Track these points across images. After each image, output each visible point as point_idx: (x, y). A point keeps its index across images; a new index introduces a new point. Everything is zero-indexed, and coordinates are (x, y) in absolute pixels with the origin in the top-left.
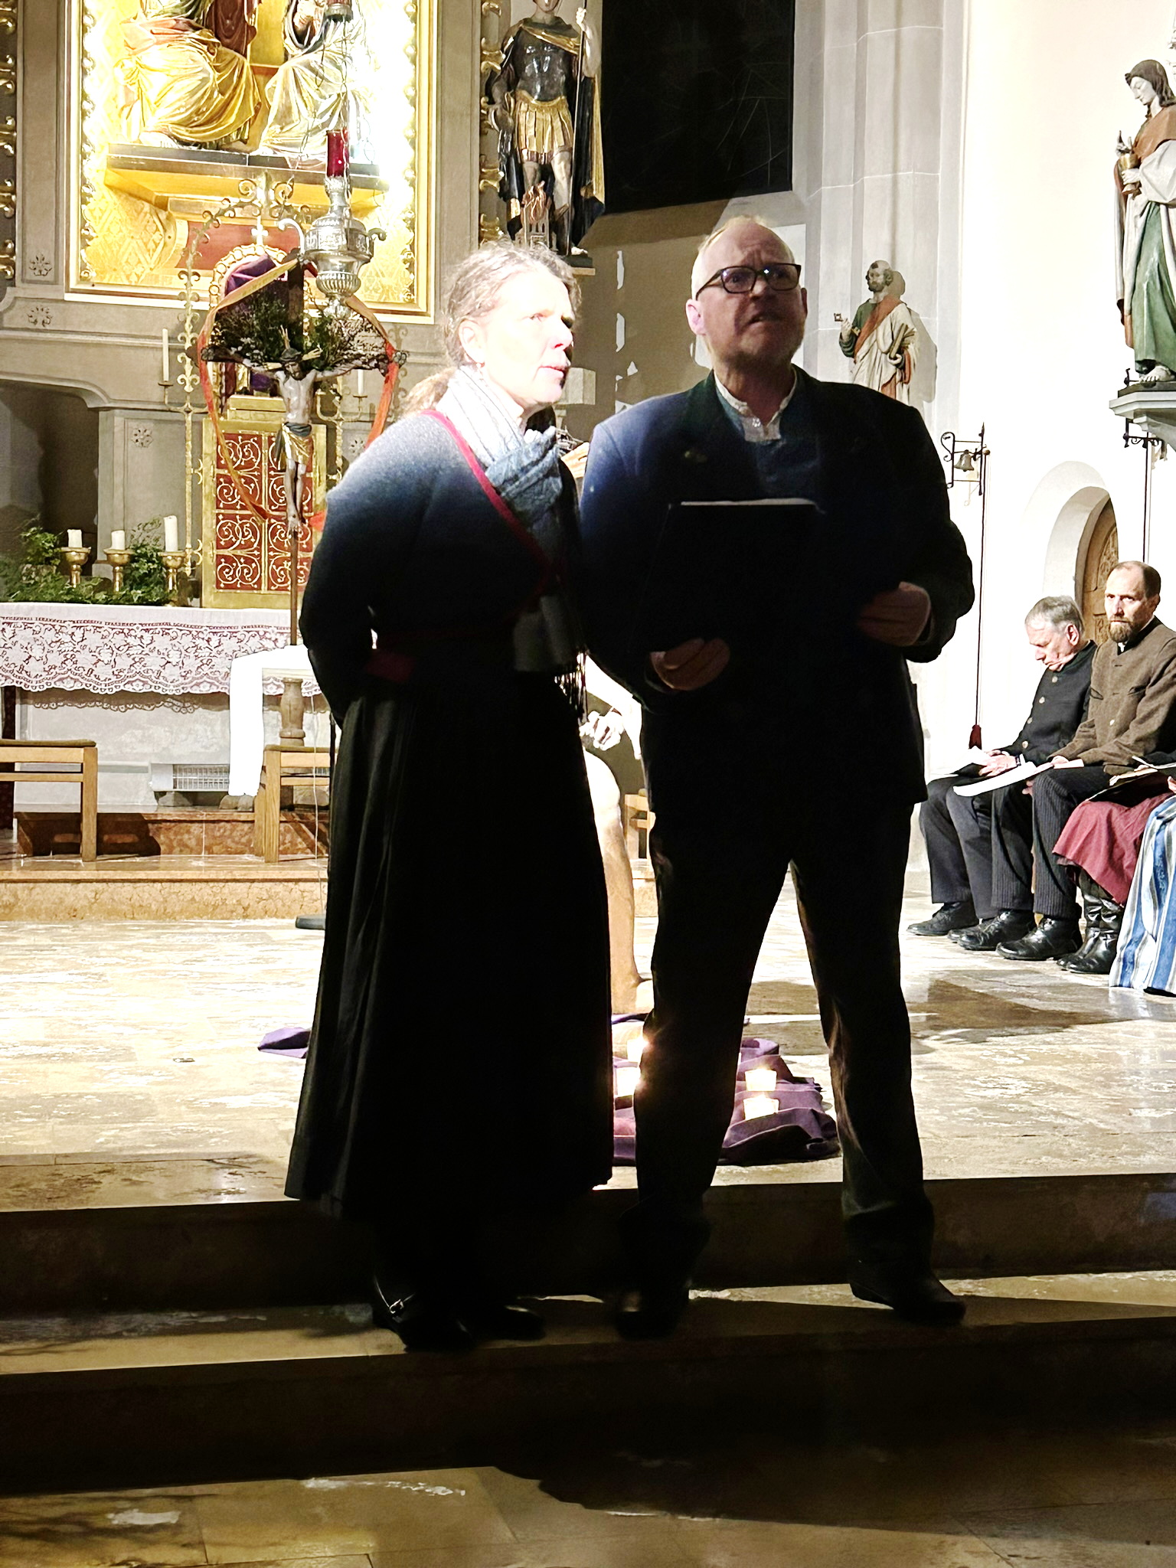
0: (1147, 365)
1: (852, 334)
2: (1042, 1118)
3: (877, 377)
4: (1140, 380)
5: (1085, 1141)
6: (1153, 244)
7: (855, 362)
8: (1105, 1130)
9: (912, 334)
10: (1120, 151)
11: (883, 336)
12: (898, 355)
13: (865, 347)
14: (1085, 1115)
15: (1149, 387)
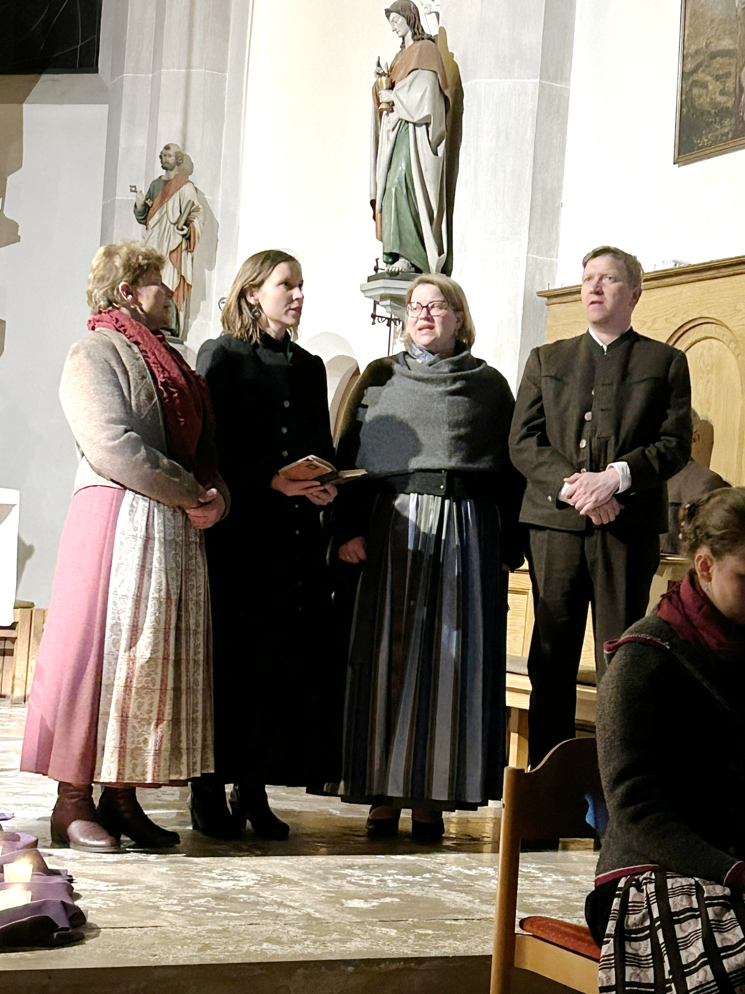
0: (393, 257)
1: (145, 205)
2: (267, 908)
3: (166, 244)
4: (386, 269)
5: (302, 929)
6: (401, 155)
7: (147, 229)
8: (320, 919)
9: (197, 210)
10: (378, 73)
11: (172, 208)
12: (185, 227)
13: (156, 217)
14: (304, 905)
15: (393, 275)
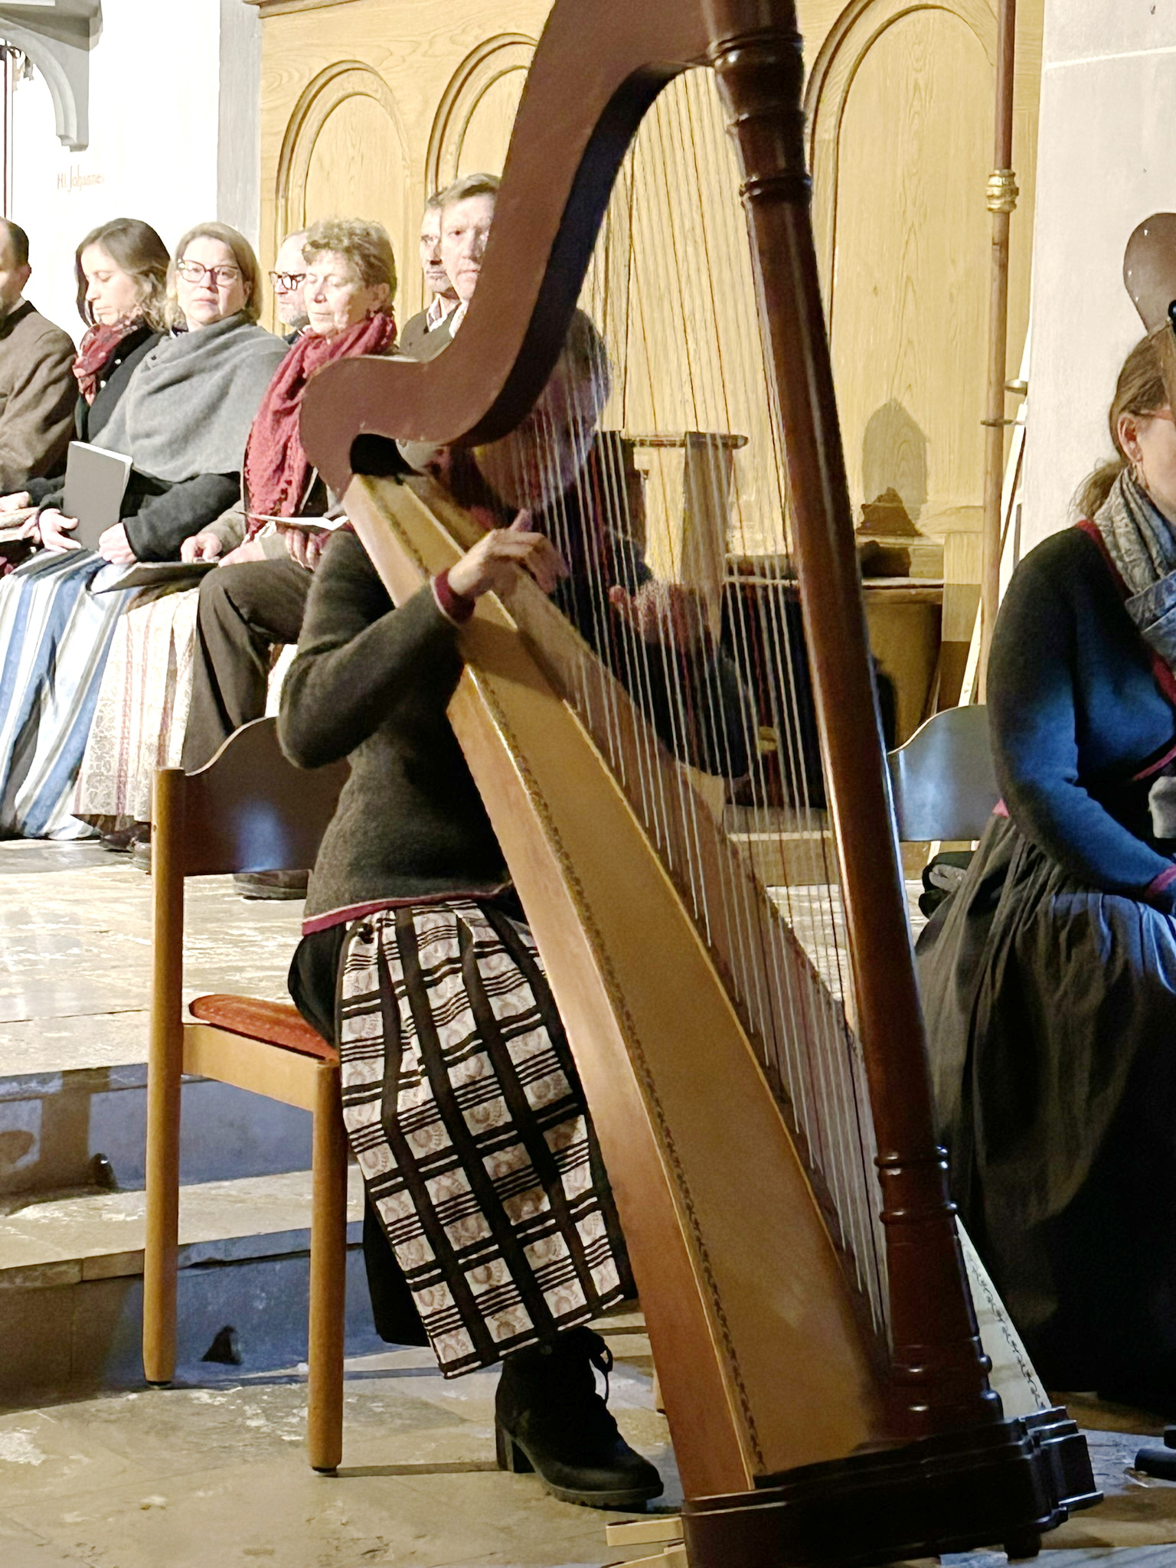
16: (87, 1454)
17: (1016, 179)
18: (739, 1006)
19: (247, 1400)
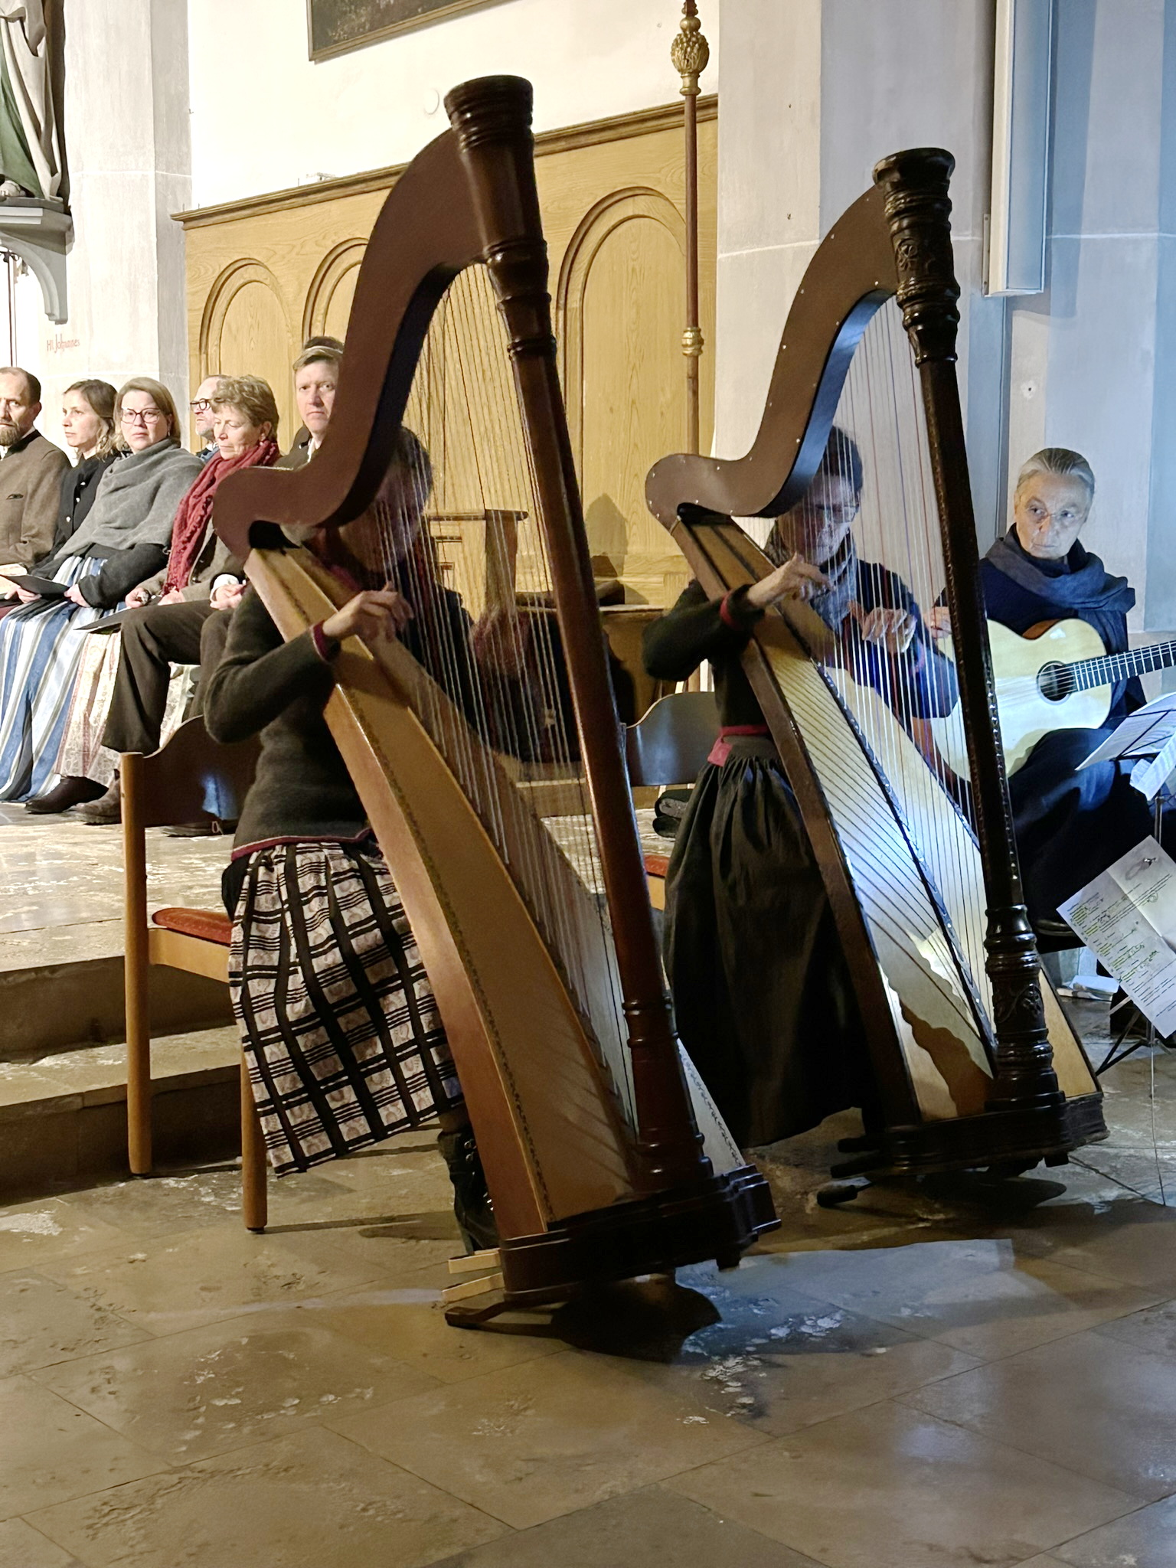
16: (91, 1226)
17: (702, 333)
18: (529, 904)
19: (202, 1184)
